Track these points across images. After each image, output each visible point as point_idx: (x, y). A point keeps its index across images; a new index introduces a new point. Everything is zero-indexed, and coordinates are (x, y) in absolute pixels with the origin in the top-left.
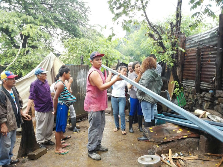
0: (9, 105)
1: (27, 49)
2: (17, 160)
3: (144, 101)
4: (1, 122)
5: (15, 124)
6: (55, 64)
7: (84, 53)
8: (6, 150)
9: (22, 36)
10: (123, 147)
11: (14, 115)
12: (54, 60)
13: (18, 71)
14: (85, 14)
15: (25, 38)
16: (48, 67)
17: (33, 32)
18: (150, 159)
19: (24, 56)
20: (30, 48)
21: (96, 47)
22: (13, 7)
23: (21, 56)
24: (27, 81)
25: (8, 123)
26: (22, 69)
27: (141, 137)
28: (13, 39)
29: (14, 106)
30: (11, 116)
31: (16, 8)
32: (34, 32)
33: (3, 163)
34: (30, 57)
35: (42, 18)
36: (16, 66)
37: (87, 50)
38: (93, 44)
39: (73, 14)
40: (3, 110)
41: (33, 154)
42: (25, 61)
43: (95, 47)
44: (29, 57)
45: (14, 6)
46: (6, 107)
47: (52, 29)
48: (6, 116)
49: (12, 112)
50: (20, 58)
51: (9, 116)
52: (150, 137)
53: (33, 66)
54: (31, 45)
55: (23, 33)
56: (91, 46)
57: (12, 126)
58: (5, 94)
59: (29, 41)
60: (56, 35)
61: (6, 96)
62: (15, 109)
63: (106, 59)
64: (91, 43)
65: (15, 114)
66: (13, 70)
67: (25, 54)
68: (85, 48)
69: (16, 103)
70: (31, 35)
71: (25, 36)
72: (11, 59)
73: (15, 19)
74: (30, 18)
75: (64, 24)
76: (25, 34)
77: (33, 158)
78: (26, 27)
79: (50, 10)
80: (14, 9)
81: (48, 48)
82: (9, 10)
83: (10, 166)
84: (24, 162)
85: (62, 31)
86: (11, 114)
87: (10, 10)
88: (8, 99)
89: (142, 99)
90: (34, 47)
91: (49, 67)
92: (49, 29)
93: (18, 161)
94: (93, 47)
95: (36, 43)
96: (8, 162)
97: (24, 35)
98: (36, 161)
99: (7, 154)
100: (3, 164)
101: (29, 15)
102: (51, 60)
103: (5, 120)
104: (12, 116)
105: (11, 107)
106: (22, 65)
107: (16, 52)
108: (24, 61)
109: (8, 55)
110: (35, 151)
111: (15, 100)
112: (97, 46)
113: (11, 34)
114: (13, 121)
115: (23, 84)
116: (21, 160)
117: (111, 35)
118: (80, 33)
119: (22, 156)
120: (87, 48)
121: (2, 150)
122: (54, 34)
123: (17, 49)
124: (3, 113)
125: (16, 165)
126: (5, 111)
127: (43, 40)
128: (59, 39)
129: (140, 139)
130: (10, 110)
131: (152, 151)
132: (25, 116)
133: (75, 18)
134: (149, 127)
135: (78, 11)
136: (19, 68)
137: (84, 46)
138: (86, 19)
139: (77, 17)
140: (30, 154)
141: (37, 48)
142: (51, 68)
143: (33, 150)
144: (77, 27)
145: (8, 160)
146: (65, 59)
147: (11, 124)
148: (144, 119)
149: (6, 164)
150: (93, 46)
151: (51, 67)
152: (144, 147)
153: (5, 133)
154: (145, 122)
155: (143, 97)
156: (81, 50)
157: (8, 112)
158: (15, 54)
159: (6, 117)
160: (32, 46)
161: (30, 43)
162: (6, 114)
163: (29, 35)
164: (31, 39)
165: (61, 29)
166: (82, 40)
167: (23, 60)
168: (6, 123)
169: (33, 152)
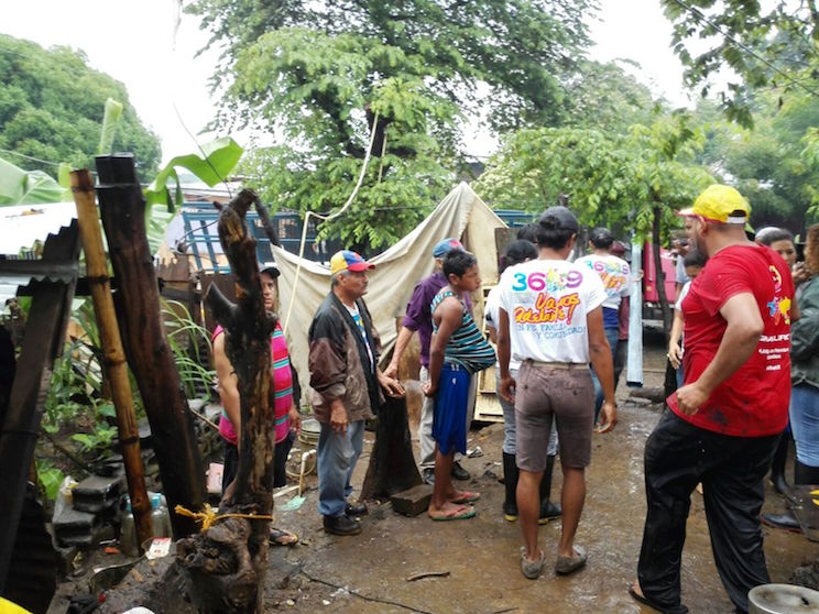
0: (352, 350)
1: (385, 160)
2: (360, 506)
3: (804, 385)
4: (331, 395)
5: (365, 402)
6: (474, 220)
7: (571, 180)
8: (339, 476)
9: (370, 116)
10: (699, 535)
11: (363, 377)
12: (472, 206)
13: (357, 231)
14: (577, 21)
15: (381, 123)
16: (451, 229)
17: (404, 106)
18: (795, 601)
19: (379, 185)
20: (395, 157)
21: (616, 160)
22: (338, 11)
23: (368, 183)
24: (388, 268)
25: (350, 398)
26: (370, 222)
27: (776, 515)
28: (345, 126)
29: (363, 350)
30: (356, 380)
31: (347, 13)
32: (408, 103)
33: (328, 507)
34: (396, 187)
35: (431, 46)
36: (353, 215)
37: (581, 170)
38: (608, 147)
39: (534, 25)
40: (336, 362)
41: (406, 498)
42: (380, 201)
43: (611, 157)
44: (393, 188)
45: (342, 7)
46: (344, 354)
47: (462, 85)
48: (345, 378)
49: (359, 367)
50: (367, 188)
51: (352, 379)
52: (807, 525)
53: (403, 216)
54: (396, 145)
55: (374, 106)
56: (598, 154)
57: (359, 407)
58: (342, 317)
59: (391, 131)
60: (475, 103)
61: (346, 324)
62: (365, 361)
63: (655, 203)
64: (598, 145)
65: (365, 374)
66: (346, 225)
67: (380, 176)
68: (577, 162)
69: (367, 344)
70: (399, 114)
71: (380, 117)
72: (341, 191)
73: (347, 58)
74: (396, 54)
75: (499, 67)
76: (381, 110)
77: (403, 510)
78: (384, 86)
79: (454, 16)
80: (342, 16)
81: (448, 149)
82: (326, 21)
83: (345, 520)
84: (380, 516)
85: (492, 87)
86: (356, 374)
87: (330, 22)
88: (349, 332)
89: (799, 379)
90: (405, 152)
91: (454, 230)
92: (450, 86)
93: (364, 512)
94: (607, 158)
95: (412, 140)
96: (340, 509)
97: (378, 113)
98: (415, 522)
99: (340, 485)
100: (328, 512)
102: (462, 206)
103: (342, 390)
104: (359, 379)
105: (357, 354)
106: (372, 213)
108: (376, 199)
110: (411, 491)
111: (364, 335)
112: (621, 153)
113: (339, 109)
114: (360, 395)
116: (372, 507)
118: (555, 95)
119: (375, 497)
120: (583, 161)
121: (329, 471)
122: (466, 102)
123: (358, 161)
124: (337, 372)
125: (358, 519)
126: (342, 366)
127: (430, 126)
129: (773, 519)
130: (355, 365)
131: (811, 575)
132: (385, 385)
133: (543, 39)
134: (812, 487)
135: (552, 13)
136: (362, 220)
137: (571, 154)
138: (579, 37)
139: (550, 36)
140: (397, 496)
141: (414, 154)
142: (460, 233)
143: (407, 486)
144: (546, 73)
145: (341, 503)
147: (356, 403)
148: (796, 453)
149: (336, 513)
150: (607, 154)
151: (461, 228)
152: (783, 550)
153: (342, 425)
154: (798, 464)
155: (804, 372)
156: (562, 169)
157: (351, 367)
159: (343, 383)
160: (400, 147)
161: (394, 137)
162: (344, 375)
163: (392, 114)
164: (398, 124)
165: (491, 83)
166: (564, 134)
167: (375, 196)
168: (345, 398)
169: (406, 492)
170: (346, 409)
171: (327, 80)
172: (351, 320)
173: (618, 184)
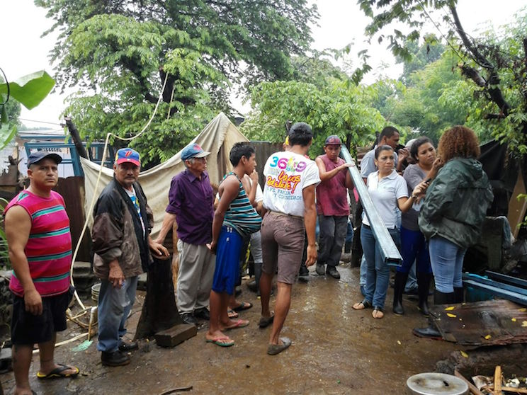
0: (128, 221)
1: (172, 104)
2: (133, 344)
3: (437, 237)
4: (111, 257)
5: (137, 263)
6: (228, 139)
7: (294, 115)
8: (114, 320)
9: (163, 74)
10: (373, 345)
11: (136, 243)
12: (228, 128)
13: (151, 153)
14: (303, 24)
15: (171, 80)
16: (212, 145)
17: (186, 67)
18: (441, 384)
19: (167, 121)
20: (180, 103)
21: (324, 102)
22: (147, 11)
23: (159, 119)
24: (167, 173)
25: (125, 259)
26: (160, 147)
27: (422, 329)
28: (145, 81)
29: (138, 224)
30: (130, 245)
31: (153, 13)
32: (189, 66)
33: (104, 346)
34: (179, 123)
35: (208, 34)
36: (149, 141)
37: (301, 109)
38: (318, 94)
39: (276, 25)
40: (115, 231)
41: (166, 334)
42: (167, 132)
43: (321, 100)
44: (176, 122)
45: (150, 9)
46: (121, 226)
47: (228, 62)
48: (121, 244)
49: (134, 235)
50: (158, 123)
51: (127, 244)
52: (444, 330)
53: (184, 142)
54: (181, 95)
55: (165, 69)
56: (311, 98)
57: (132, 266)
58: (121, 198)
59: (178, 87)
60: (237, 75)
61: (124, 202)
62: (138, 230)
63: (347, 131)
64: (313, 92)
65: (138, 241)
66: (143, 149)
67: (168, 116)
68: (299, 104)
69: (141, 218)
70: (182, 72)
71: (170, 75)
72: (140, 125)
73: (149, 36)
74: (184, 36)
75: (254, 50)
76: (170, 71)
77: (165, 344)
78: (173, 54)
79: (225, 17)
80: (150, 15)
81: (219, 104)
82: (138, 18)
83: (118, 354)
84: (146, 350)
85: (249, 65)
86: (131, 240)
87: (142, 19)
88: (126, 208)
89: (433, 233)
90: (188, 101)
91: (214, 146)
92: (221, 62)
93: (136, 348)
94: (317, 101)
95: (192, 92)
96: (114, 346)
97: (168, 72)
98: (172, 352)
99: (114, 327)
100: (104, 349)
101: (180, 28)
102: (220, 129)
103: (119, 253)
104: (133, 244)
105: (132, 225)
106: (161, 139)
107: (149, 112)
108: (164, 130)
109: (134, 116)
110: (171, 329)
111: (139, 211)
112: (328, 98)
113: (141, 70)
114: (134, 257)
115: (158, 179)
116: (141, 344)
117: (362, 68)
118: (289, 69)
119: (145, 337)
120: (302, 103)
121: (106, 317)
122: (232, 74)
123: (153, 105)
124: (115, 239)
125: (129, 353)
126: (119, 234)
127: (206, 86)
128: (242, 85)
129: (420, 331)
130: (130, 233)
131: (448, 366)
132: (155, 249)
133: (281, 33)
134: (446, 305)
135: (288, 18)
136: (154, 145)
137: (295, 99)
138: (305, 36)
139: (286, 32)
140: (160, 333)
141: (194, 102)
142: (219, 148)
143: (169, 326)
144: (283, 56)
145: (115, 341)
146: (253, 129)
147: (130, 263)
148: (435, 285)
149: (111, 349)
150: (318, 98)
151: (219, 144)
152: (428, 352)
153: (118, 280)
154: (436, 291)
155: (437, 229)
156: (289, 108)
157: (126, 235)
158: (148, 115)
159: (120, 247)
160: (183, 97)
161: (180, 91)
162: (121, 241)
163: (178, 73)
164: (182, 82)
165: (248, 62)
166: (292, 85)
167: (164, 128)
168: (121, 260)
169: (168, 330)
170: (122, 268)
171: (132, 49)
172: (129, 200)
173: (324, 117)
